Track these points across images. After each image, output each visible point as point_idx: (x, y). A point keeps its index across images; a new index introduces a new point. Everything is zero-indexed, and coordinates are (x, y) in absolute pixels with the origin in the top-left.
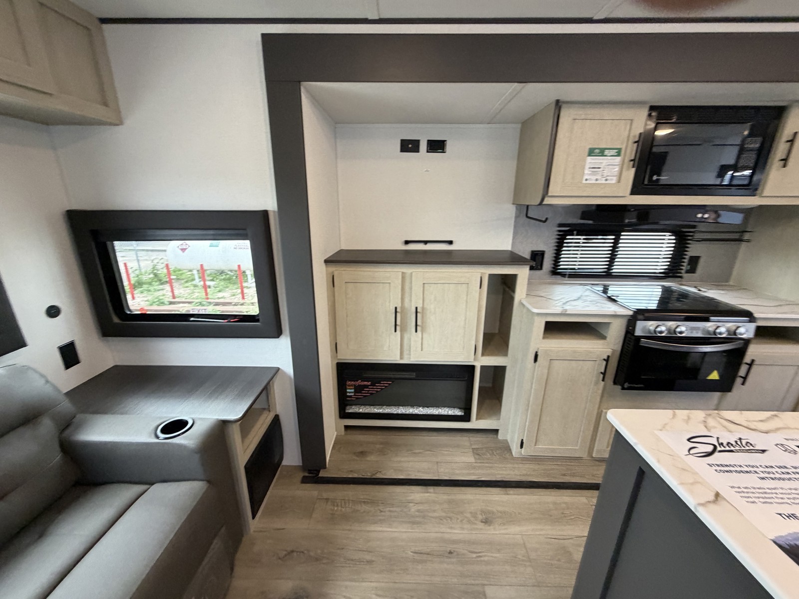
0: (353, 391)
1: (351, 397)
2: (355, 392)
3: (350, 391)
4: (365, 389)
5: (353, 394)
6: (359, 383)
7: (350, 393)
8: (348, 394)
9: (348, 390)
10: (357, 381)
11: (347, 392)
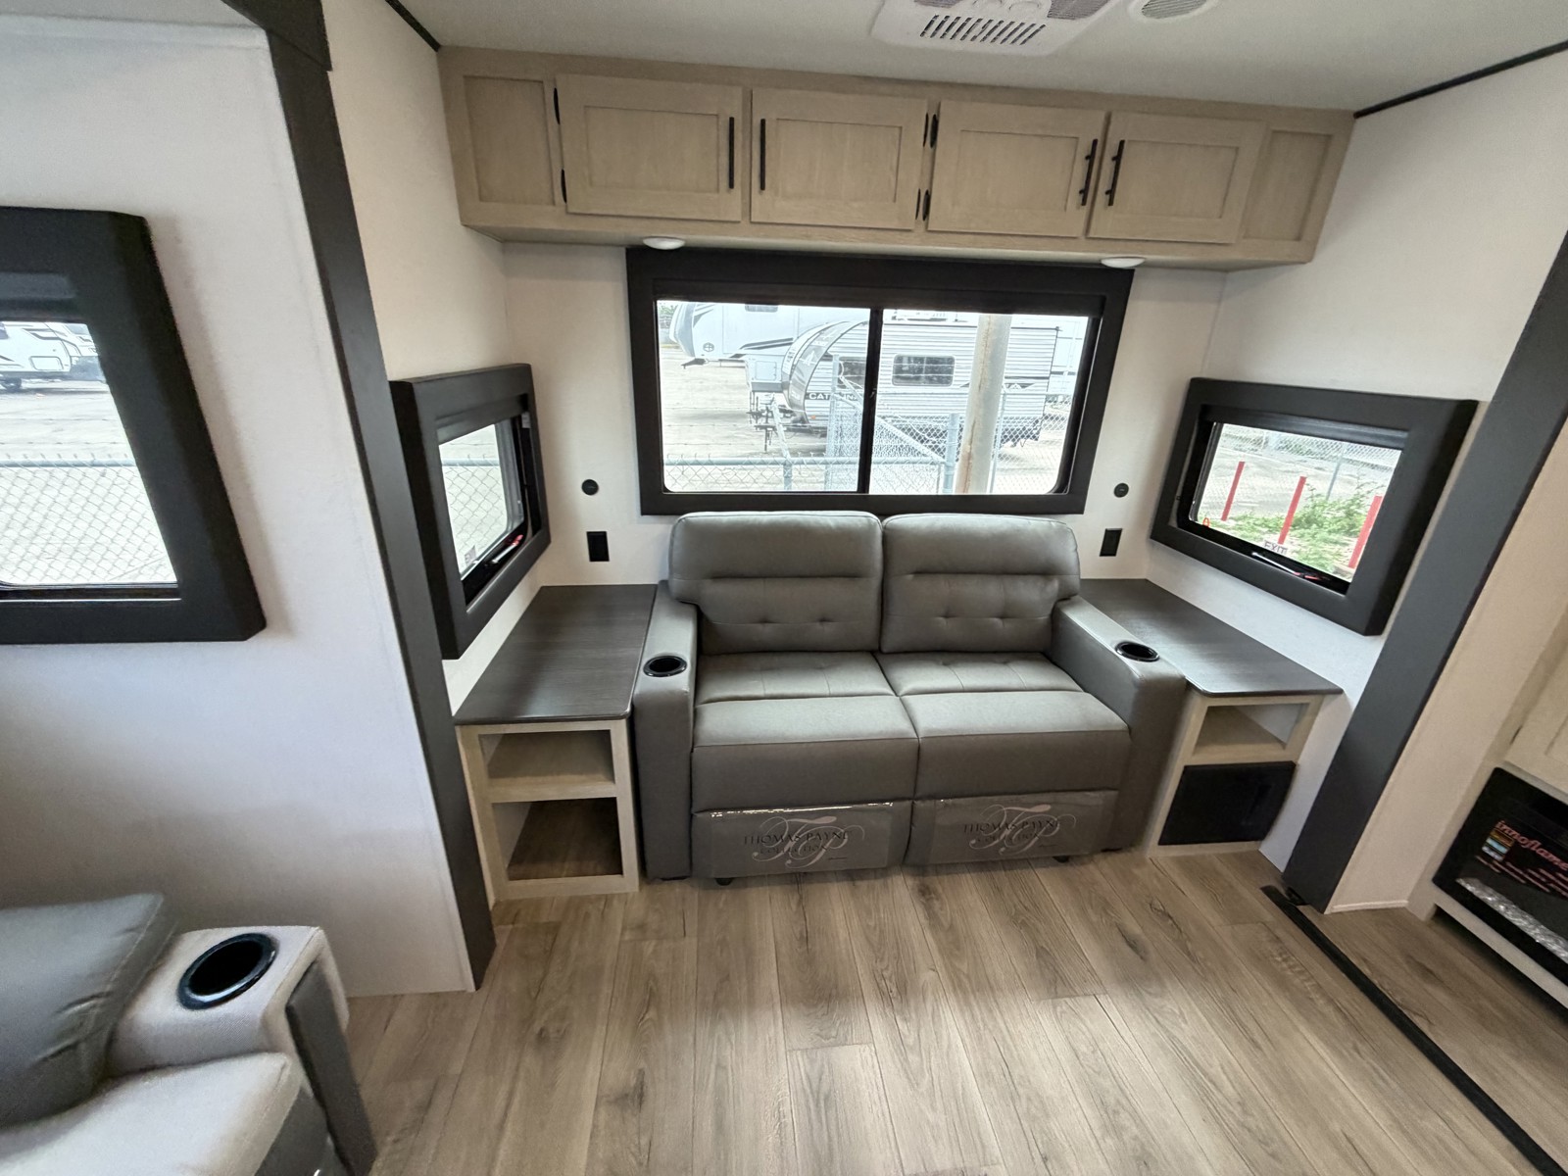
0: (1503, 850)
1: (1490, 859)
2: (1508, 857)
3: (1495, 847)
4: (1543, 871)
5: (1497, 857)
6: (1534, 845)
7: (1492, 849)
8: (1485, 849)
9: (1489, 841)
10: (1531, 838)
11: (1483, 842)
